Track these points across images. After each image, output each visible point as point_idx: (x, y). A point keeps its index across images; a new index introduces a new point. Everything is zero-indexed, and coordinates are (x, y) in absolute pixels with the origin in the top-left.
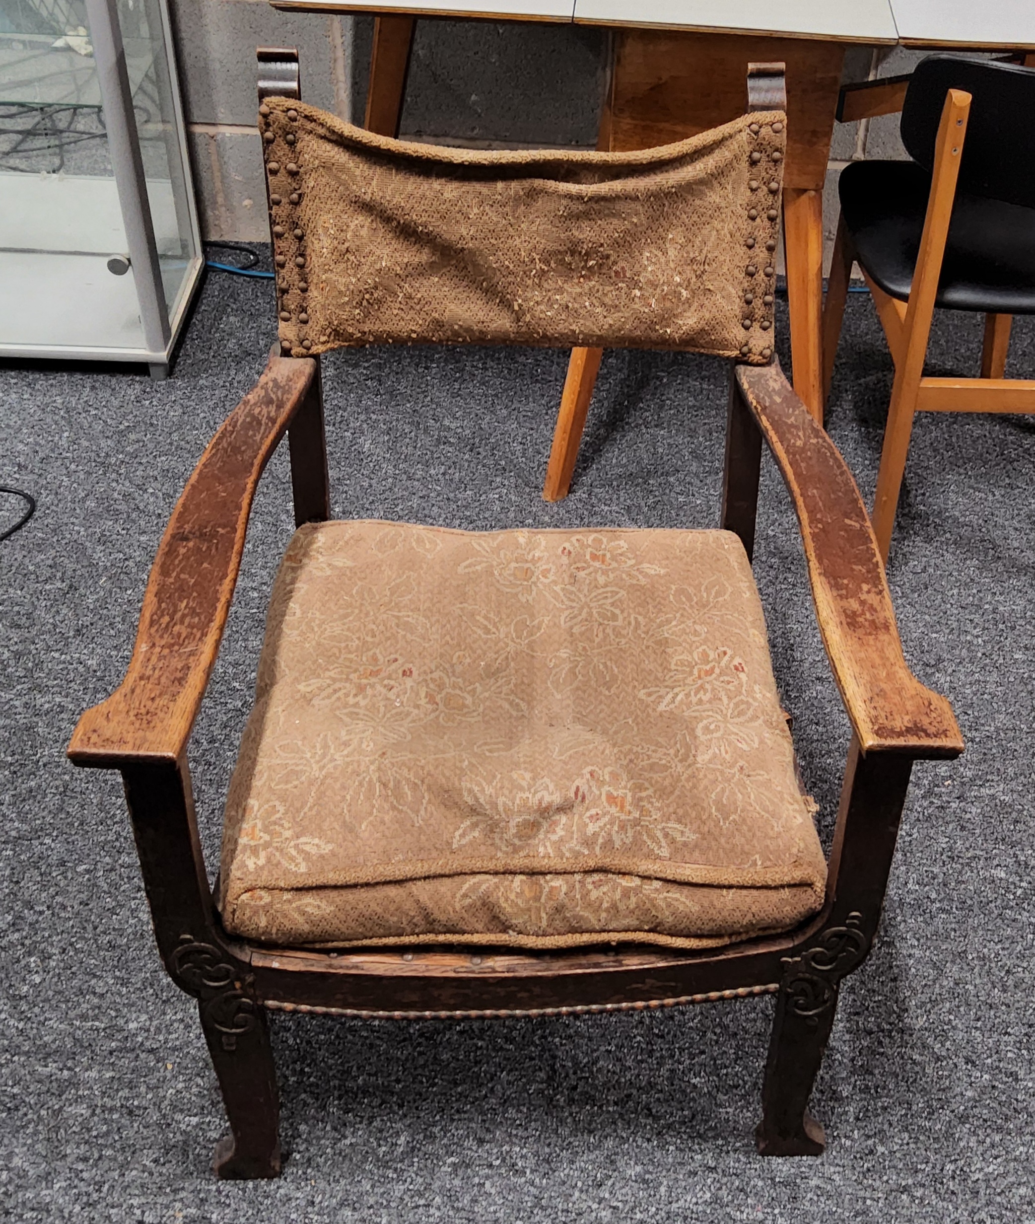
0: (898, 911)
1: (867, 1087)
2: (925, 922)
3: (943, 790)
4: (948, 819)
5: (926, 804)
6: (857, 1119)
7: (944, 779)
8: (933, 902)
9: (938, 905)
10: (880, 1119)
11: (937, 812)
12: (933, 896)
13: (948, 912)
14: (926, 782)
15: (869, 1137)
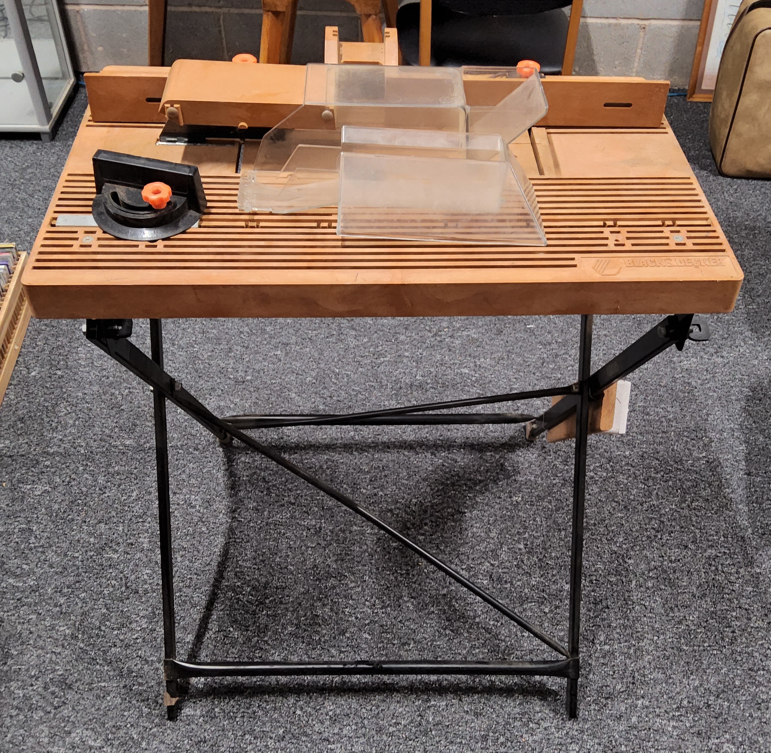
0: (409, 389)
1: (379, 467)
2: (422, 393)
3: (443, 333)
4: (443, 346)
5: (433, 340)
6: (371, 481)
7: (444, 328)
8: (428, 384)
9: (430, 385)
10: (382, 481)
11: (438, 343)
12: (429, 381)
13: (435, 389)
14: (435, 330)
15: (375, 488)
